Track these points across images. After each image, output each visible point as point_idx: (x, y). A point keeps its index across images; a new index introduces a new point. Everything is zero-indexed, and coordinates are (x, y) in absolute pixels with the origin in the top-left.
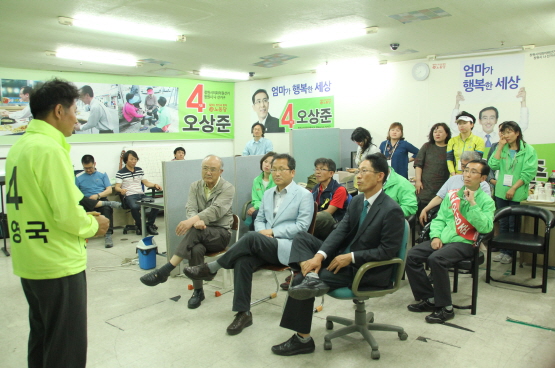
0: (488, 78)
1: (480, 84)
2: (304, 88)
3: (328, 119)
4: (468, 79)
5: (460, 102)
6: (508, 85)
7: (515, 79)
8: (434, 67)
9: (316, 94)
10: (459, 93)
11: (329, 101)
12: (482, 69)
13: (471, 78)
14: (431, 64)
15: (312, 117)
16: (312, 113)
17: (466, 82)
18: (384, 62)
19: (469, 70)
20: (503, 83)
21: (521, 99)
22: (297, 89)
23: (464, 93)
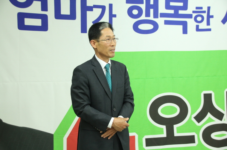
15: (210, 120)
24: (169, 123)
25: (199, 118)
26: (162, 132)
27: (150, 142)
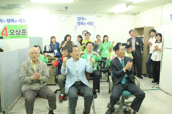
0: (85, 22)
1: (82, 23)
2: (13, 20)
3: (25, 33)
4: (79, 21)
5: (76, 29)
6: (91, 24)
7: (92, 22)
8: (67, 17)
9: (19, 23)
10: (76, 26)
11: (25, 26)
12: (83, 19)
13: (80, 21)
14: (66, 15)
15: (17, 32)
16: (17, 31)
17: (78, 22)
18: (51, 13)
19: (79, 19)
20: (89, 23)
21: (94, 28)
22: (9, 21)
23: (77, 26)
24: (12, 33)
25: (16, 32)
26: (11, 33)
27: (10, 35)
